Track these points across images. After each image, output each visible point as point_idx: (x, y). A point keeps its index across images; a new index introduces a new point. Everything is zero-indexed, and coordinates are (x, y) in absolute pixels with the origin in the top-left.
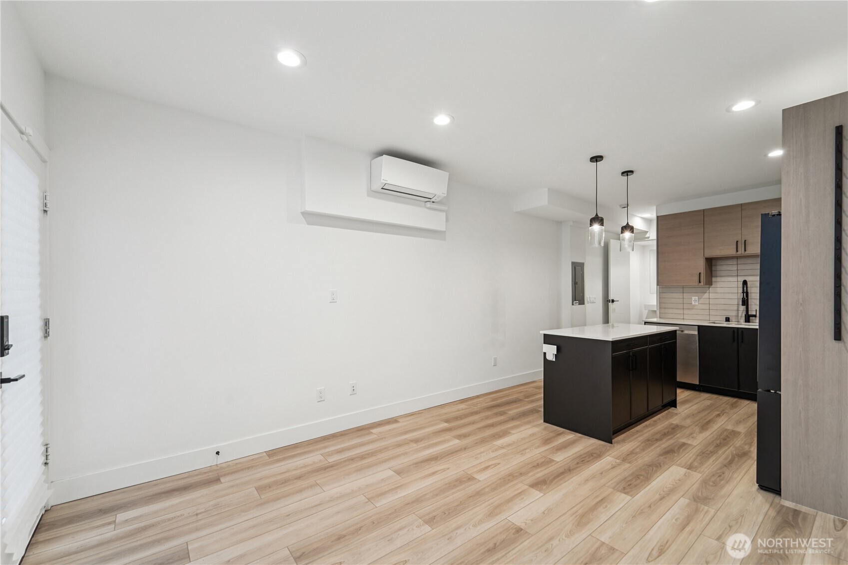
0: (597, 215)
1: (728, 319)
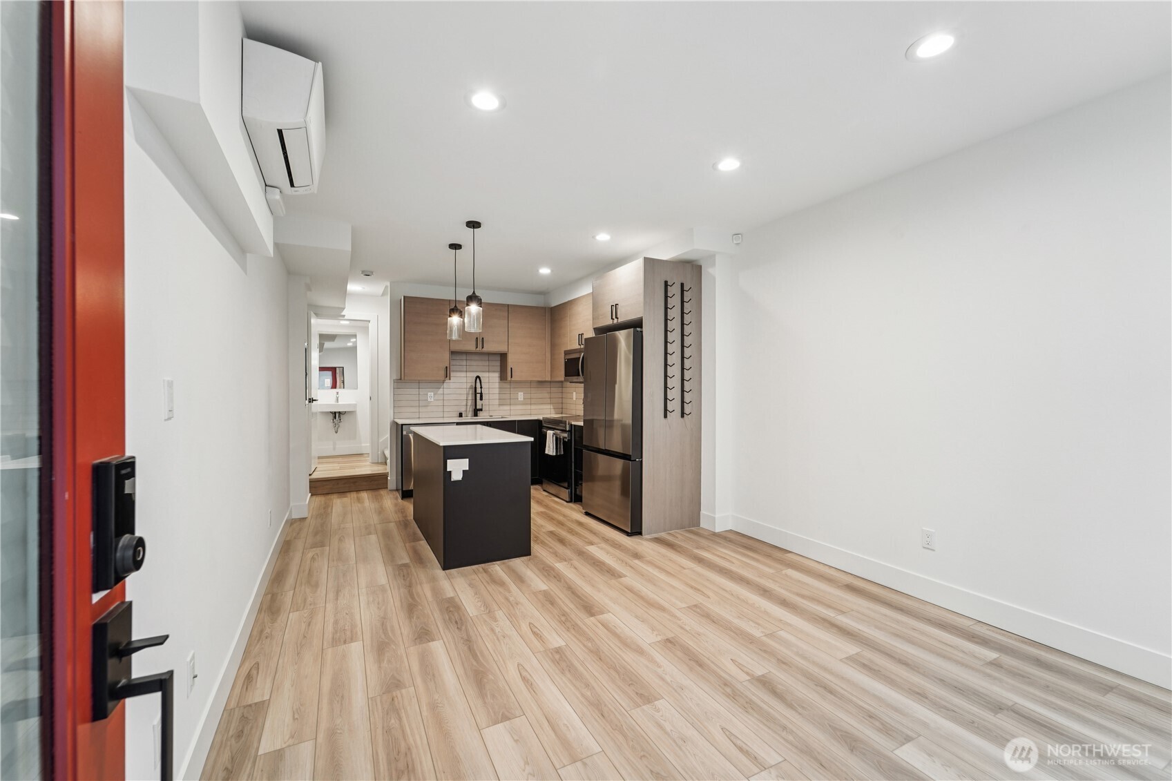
1: (461, 415)
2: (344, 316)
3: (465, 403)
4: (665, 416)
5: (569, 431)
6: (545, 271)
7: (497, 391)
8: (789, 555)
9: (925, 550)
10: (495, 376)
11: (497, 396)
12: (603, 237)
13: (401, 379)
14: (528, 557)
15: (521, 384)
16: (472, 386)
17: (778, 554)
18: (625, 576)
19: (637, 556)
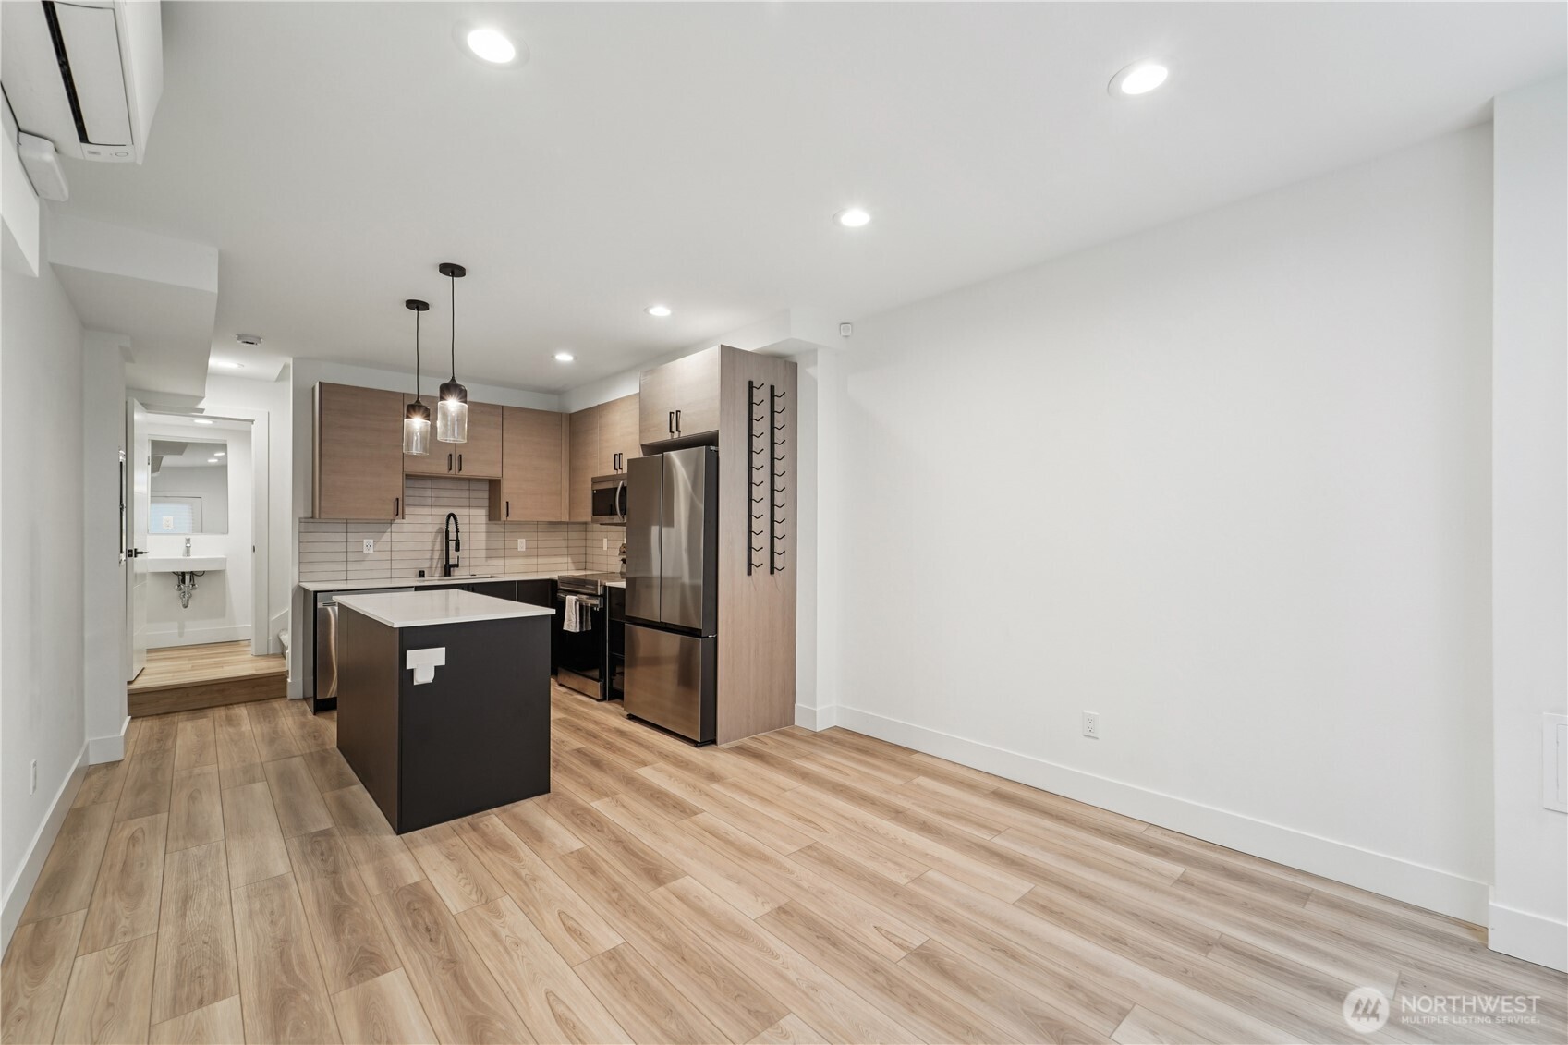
0: (453, 379)
1: (422, 574)
2: (202, 410)
3: (428, 556)
4: (749, 573)
5: (600, 596)
6: (564, 357)
7: (483, 536)
8: (915, 756)
9: (1087, 739)
10: (480, 515)
11: (483, 545)
12: (660, 311)
13: (313, 517)
14: (546, 795)
15: (522, 526)
16: (441, 528)
17: (901, 756)
18: (702, 811)
19: (713, 777)
